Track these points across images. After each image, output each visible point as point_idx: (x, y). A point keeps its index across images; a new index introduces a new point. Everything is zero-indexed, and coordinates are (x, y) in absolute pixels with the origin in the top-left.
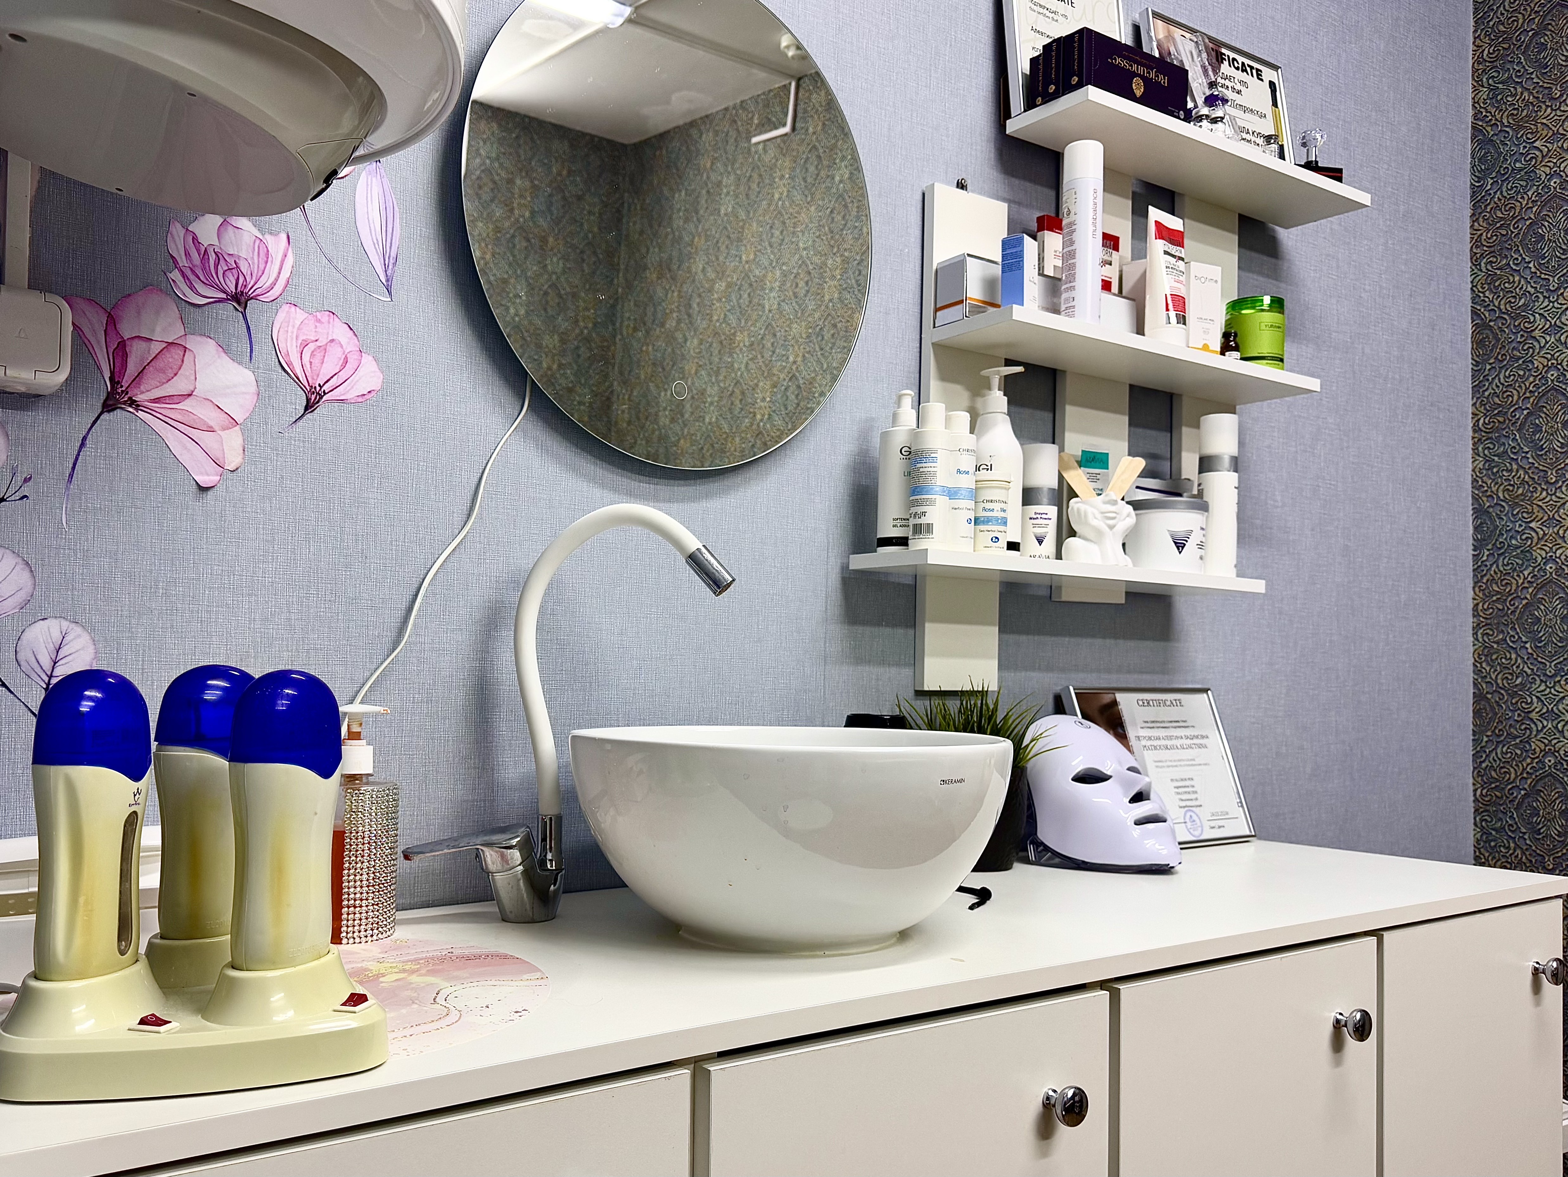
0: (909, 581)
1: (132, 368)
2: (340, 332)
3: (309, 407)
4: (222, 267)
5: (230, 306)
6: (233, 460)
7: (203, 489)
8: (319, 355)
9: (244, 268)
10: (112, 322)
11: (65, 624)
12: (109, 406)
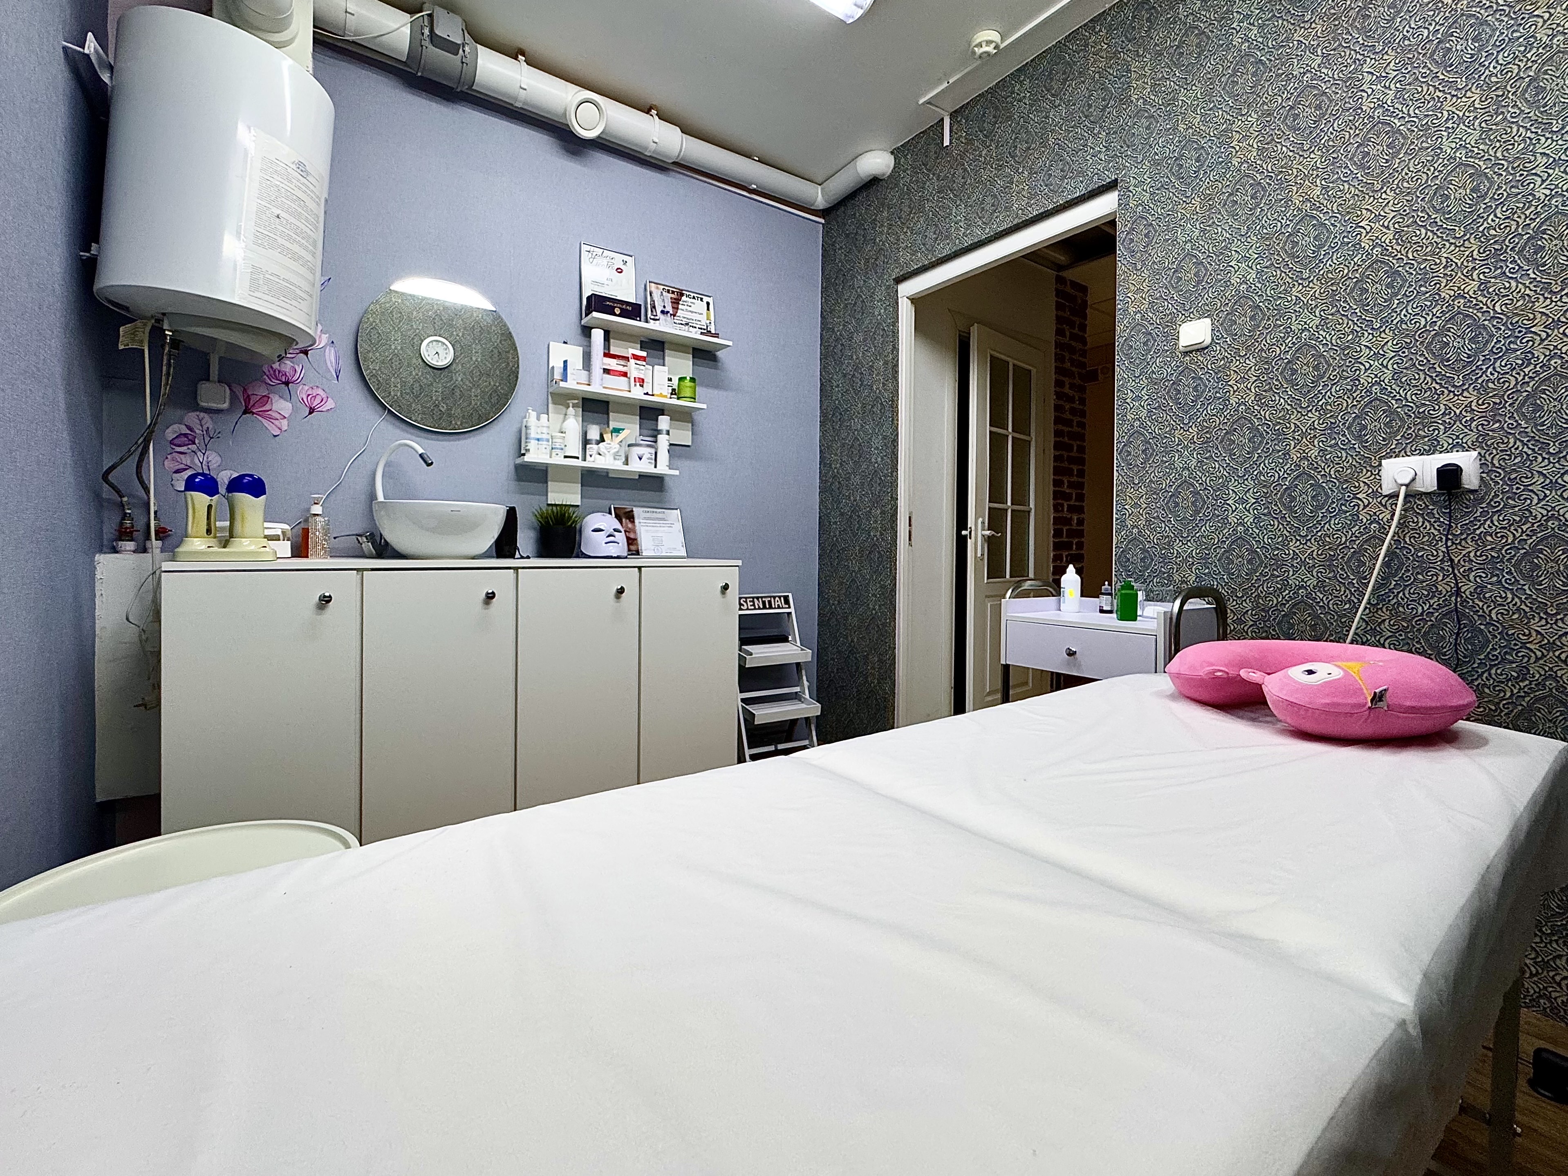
0: (545, 468)
1: (252, 403)
2: (320, 392)
3: (310, 413)
4: (281, 374)
5: (283, 385)
6: (285, 428)
7: (275, 436)
8: (313, 399)
9: (288, 374)
10: (245, 390)
11: (231, 472)
12: (245, 412)
